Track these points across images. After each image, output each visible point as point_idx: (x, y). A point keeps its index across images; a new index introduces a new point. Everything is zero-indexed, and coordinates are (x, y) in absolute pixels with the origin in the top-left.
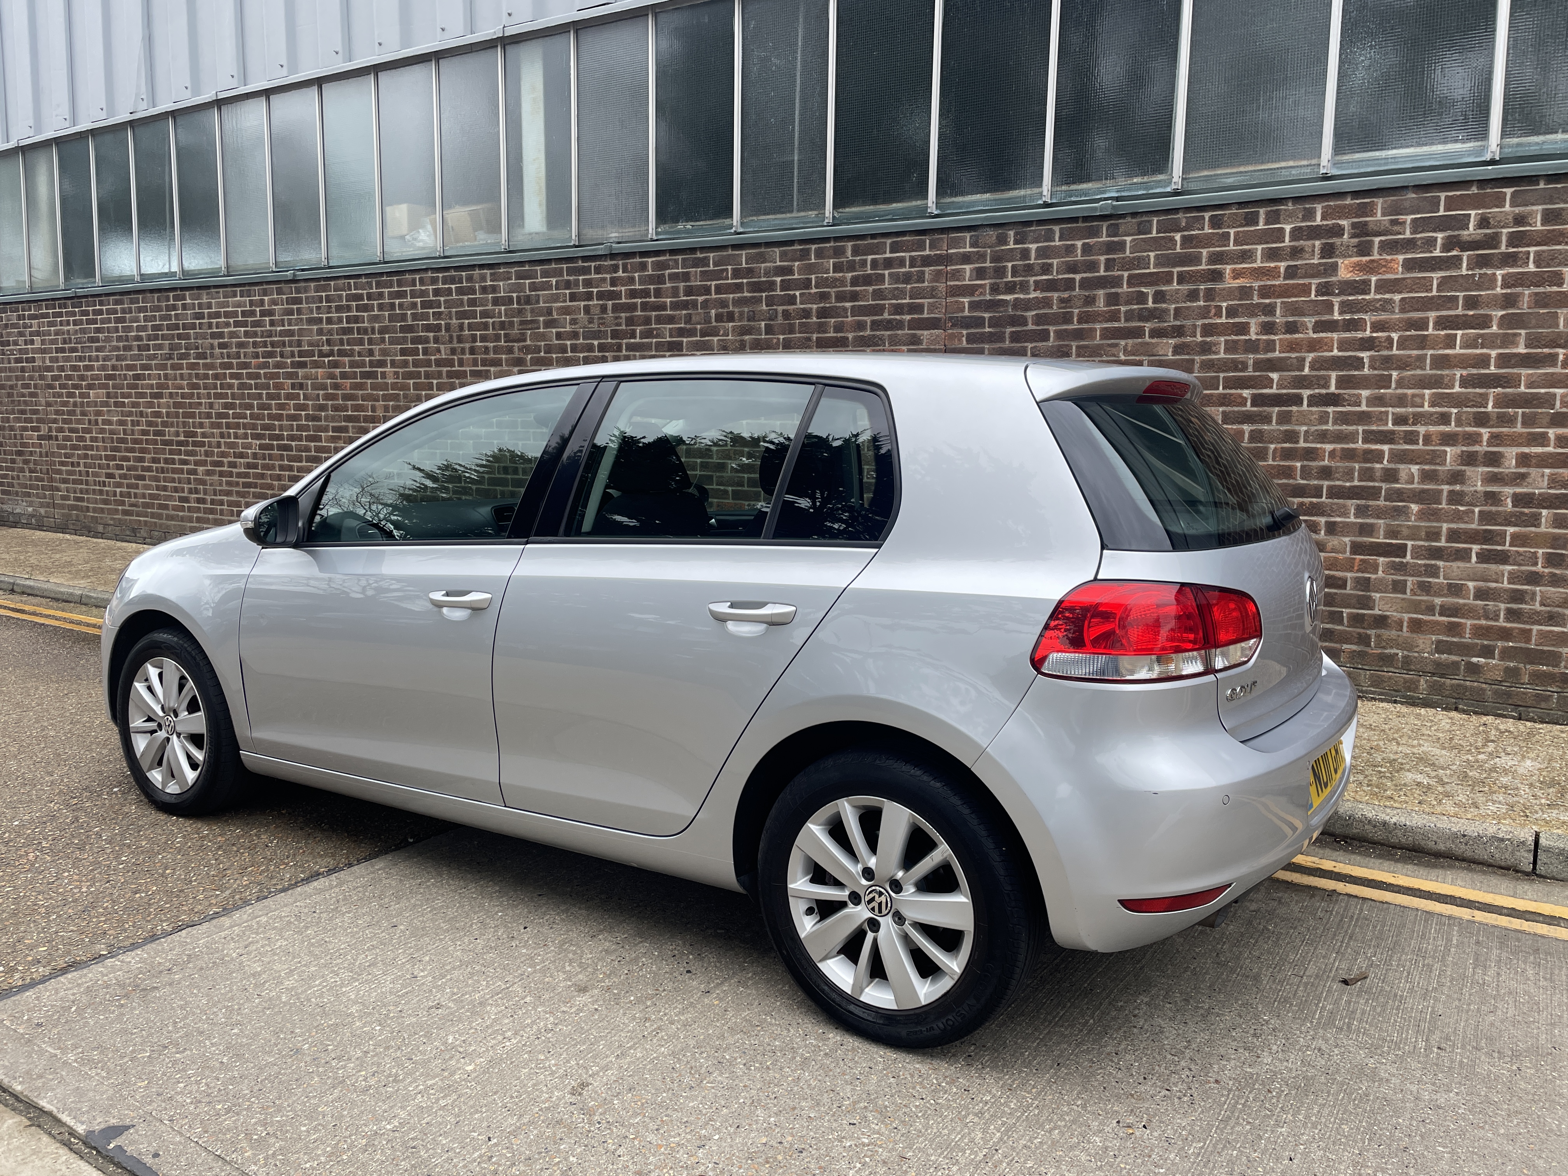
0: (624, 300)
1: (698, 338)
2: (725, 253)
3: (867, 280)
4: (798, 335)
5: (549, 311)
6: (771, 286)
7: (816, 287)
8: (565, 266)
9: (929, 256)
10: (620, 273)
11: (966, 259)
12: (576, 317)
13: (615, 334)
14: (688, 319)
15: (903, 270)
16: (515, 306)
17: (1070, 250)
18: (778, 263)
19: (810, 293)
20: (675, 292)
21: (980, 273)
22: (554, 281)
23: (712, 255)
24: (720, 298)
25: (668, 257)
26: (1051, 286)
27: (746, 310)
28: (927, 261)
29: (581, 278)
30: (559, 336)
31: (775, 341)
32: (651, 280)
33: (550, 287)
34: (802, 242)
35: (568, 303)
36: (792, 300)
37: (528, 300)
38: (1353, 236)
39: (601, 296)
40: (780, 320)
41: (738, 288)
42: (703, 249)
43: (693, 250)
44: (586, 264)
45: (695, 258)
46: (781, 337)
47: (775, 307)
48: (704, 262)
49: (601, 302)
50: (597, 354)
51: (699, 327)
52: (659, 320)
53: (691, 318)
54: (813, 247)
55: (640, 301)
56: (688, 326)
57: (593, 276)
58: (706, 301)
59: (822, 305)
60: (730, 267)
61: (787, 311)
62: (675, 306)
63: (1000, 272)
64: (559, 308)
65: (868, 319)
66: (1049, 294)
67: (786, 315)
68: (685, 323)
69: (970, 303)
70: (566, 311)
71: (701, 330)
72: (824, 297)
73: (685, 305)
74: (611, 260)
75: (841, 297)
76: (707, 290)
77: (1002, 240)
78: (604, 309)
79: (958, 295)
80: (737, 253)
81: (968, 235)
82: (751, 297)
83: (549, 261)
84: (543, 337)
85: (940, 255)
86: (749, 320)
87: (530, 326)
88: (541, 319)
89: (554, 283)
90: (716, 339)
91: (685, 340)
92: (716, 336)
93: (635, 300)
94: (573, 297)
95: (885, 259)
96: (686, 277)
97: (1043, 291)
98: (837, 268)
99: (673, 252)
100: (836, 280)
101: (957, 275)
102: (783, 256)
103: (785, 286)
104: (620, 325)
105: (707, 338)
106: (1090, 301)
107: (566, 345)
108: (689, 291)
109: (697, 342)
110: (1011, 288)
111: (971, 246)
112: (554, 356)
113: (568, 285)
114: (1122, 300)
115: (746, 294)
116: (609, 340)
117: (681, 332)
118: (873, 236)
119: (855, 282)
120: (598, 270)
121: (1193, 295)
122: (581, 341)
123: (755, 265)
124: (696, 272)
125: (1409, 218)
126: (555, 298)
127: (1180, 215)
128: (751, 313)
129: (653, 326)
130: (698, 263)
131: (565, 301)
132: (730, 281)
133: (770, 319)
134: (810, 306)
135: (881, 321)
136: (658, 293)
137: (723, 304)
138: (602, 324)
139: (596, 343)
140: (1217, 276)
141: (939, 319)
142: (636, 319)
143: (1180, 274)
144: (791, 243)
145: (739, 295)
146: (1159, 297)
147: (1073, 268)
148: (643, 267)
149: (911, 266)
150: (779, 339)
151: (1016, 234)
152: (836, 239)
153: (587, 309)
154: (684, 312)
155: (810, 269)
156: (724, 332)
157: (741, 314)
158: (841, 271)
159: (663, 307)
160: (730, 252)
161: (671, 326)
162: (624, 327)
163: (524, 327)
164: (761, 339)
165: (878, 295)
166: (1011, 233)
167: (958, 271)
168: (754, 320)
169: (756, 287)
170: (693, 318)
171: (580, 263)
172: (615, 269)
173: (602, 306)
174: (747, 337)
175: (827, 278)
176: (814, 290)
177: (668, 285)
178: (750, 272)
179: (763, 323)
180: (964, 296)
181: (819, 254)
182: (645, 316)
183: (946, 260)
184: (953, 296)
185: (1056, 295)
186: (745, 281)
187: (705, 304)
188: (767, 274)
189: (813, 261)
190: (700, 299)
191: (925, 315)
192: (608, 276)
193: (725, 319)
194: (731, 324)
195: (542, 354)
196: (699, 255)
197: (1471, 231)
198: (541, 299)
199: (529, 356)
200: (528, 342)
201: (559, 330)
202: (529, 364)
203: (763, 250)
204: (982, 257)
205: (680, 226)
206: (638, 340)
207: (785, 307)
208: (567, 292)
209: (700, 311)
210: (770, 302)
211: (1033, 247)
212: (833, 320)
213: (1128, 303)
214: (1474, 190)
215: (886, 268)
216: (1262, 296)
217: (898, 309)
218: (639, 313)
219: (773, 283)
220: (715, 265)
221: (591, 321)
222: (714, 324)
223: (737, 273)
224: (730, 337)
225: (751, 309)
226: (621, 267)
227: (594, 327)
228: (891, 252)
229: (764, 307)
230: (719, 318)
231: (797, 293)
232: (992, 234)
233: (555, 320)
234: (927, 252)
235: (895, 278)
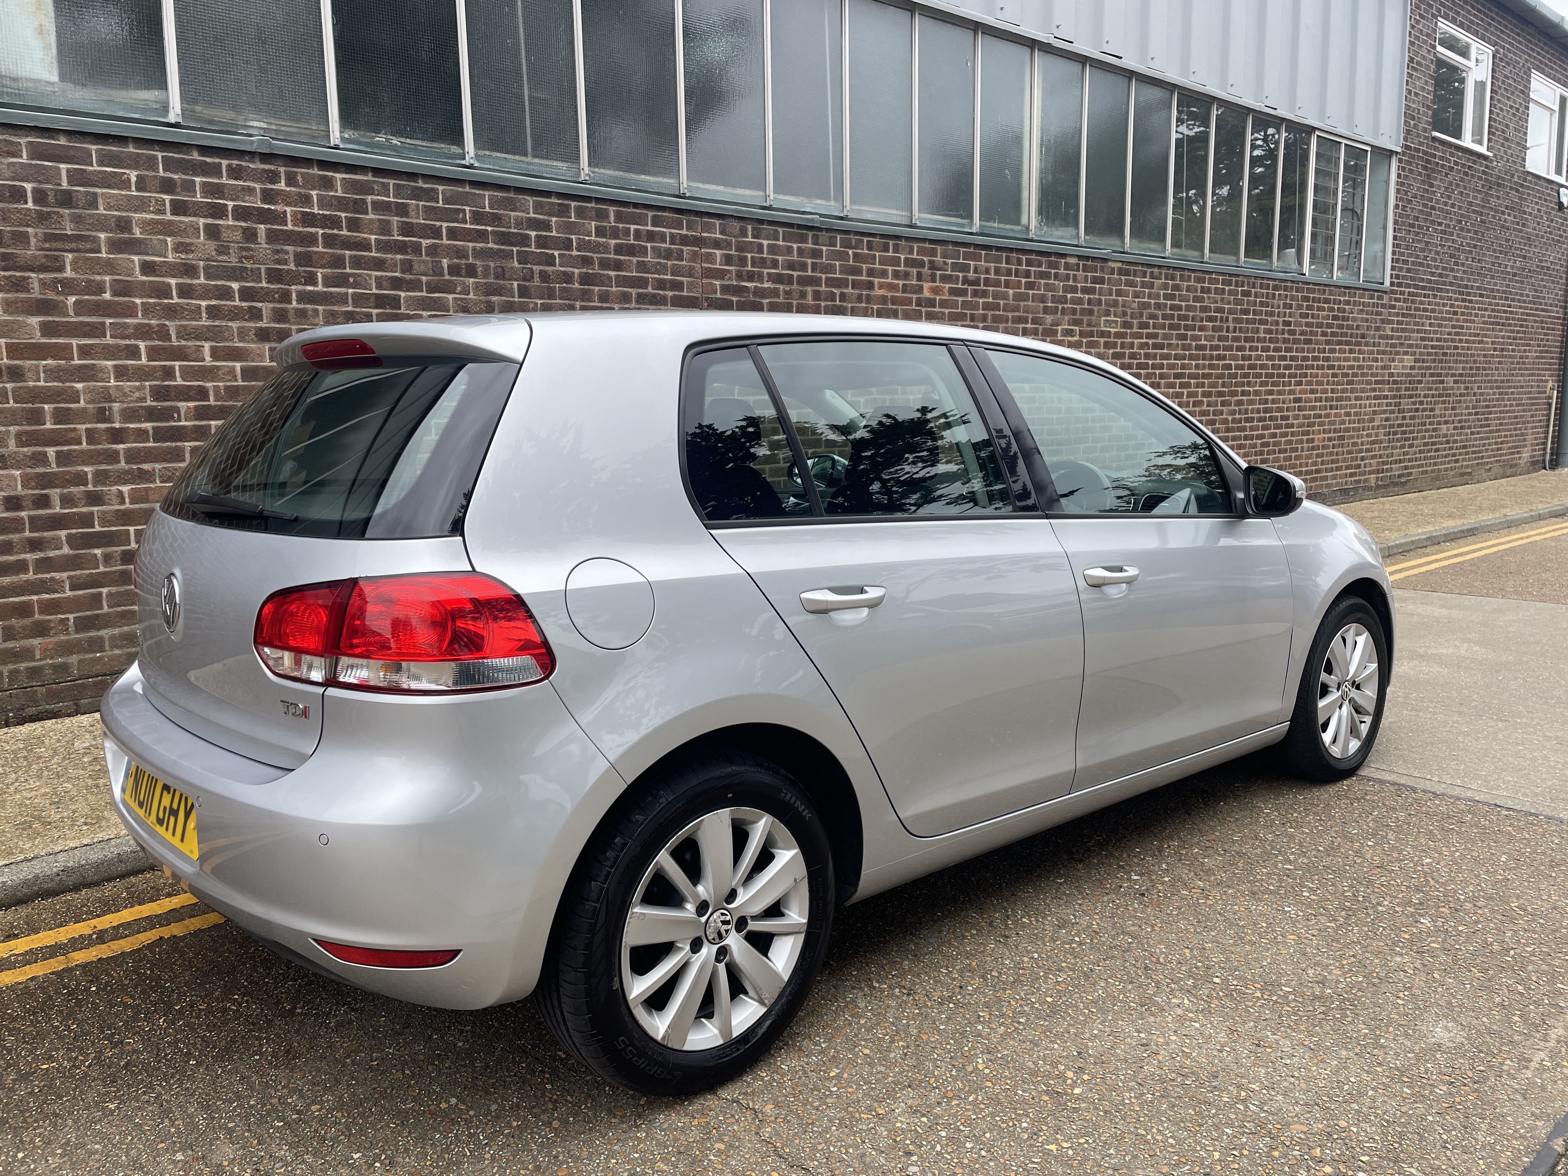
0: (290, 227)
1: (424, 294)
2: (460, 189)
3: (631, 251)
4: (558, 301)
5: (124, 225)
6: (524, 240)
7: (578, 250)
8: (160, 155)
9: (686, 236)
10: (282, 185)
11: (717, 244)
12: (187, 240)
13: (274, 276)
14: (407, 267)
15: (664, 245)
16: (30, 205)
17: (789, 250)
18: (532, 215)
19: (571, 256)
20: (384, 228)
21: (728, 259)
22: (133, 176)
23: (441, 188)
24: (455, 246)
25: (369, 177)
26: (778, 279)
27: (492, 264)
28: (685, 240)
29: (198, 179)
30: (148, 268)
31: (531, 306)
32: (341, 204)
33: (125, 184)
34: (560, 195)
35: (169, 217)
36: (550, 260)
37: (66, 199)
38: (930, 269)
39: (241, 213)
40: (537, 281)
41: (481, 236)
42: (427, 177)
43: (412, 176)
44: (208, 160)
45: (416, 187)
46: (539, 302)
47: (529, 266)
48: (431, 195)
49: (243, 224)
50: (237, 303)
51: (424, 278)
52: (357, 263)
53: (411, 266)
54: (573, 204)
55: (321, 231)
56: (408, 277)
57: (224, 180)
58: (434, 246)
59: (584, 270)
60: (467, 209)
61: (545, 272)
62: (384, 246)
63: (743, 261)
64: (144, 223)
65: (634, 292)
66: (777, 286)
67: (544, 276)
68: (403, 272)
69: (722, 286)
70: (167, 229)
71: (428, 283)
72: (586, 261)
73: (401, 248)
74: (262, 162)
75: (605, 264)
76: (436, 233)
77: (744, 233)
78: (250, 235)
79: (712, 278)
80: (477, 192)
81: (717, 222)
82: (498, 250)
83: (122, 140)
84: (110, 267)
85: (696, 237)
86: (497, 278)
87: (74, 245)
88: (102, 236)
89: (134, 179)
90: (450, 297)
91: (403, 294)
92: (450, 293)
93: (313, 230)
94: (179, 208)
95: (648, 231)
96: (402, 210)
97: (774, 282)
98: (600, 232)
99: (378, 171)
100: (599, 244)
101: (709, 258)
102: (538, 208)
103: (542, 242)
104: (286, 262)
105: (437, 295)
106: (803, 295)
107: (169, 285)
108: (407, 229)
109: (423, 299)
110: (751, 277)
111: (721, 233)
112: (138, 301)
113: (167, 186)
114: (822, 297)
115: (491, 245)
116: (264, 284)
117: (397, 283)
118: (636, 205)
119: (619, 250)
120: (234, 173)
121: (859, 299)
122: (202, 280)
123: (501, 212)
124: (418, 205)
125: (950, 261)
126: (141, 205)
127: (851, 236)
128: (500, 270)
129: (348, 270)
130: (418, 194)
131: (162, 212)
132: (468, 226)
133: (524, 279)
134: (571, 269)
135: (646, 295)
136: (354, 224)
137: (461, 253)
138: (246, 258)
139: (235, 286)
140: (870, 286)
141: (697, 298)
142: (315, 257)
143: (853, 281)
144: (548, 194)
145: (481, 245)
146: (843, 297)
147: (791, 266)
148: (328, 183)
149: (672, 243)
150: (536, 304)
151: (753, 229)
152: (598, 200)
153: (213, 232)
154: (399, 257)
155: (570, 228)
156: (463, 289)
157: (486, 268)
158: (604, 236)
159: (366, 246)
160: (467, 189)
161: (378, 274)
162: (292, 267)
163: (59, 245)
164: (514, 302)
165: (642, 267)
166: (749, 227)
167: (711, 254)
168: (504, 278)
169: (505, 238)
170: (416, 266)
171: (196, 156)
172: (274, 177)
173: (245, 230)
174: (495, 299)
175: (590, 241)
176: (575, 253)
177: (371, 216)
178: (495, 219)
179: (515, 284)
180: (716, 278)
181: (580, 213)
182: (333, 255)
183: (698, 242)
184: (707, 277)
185: (781, 287)
186: (489, 229)
187: (433, 250)
188: (519, 224)
189: (573, 219)
190: (425, 242)
191: (685, 293)
192: (258, 186)
193: (463, 272)
194: (472, 280)
195: (107, 296)
196: (420, 184)
197: (971, 275)
198: (100, 201)
199: (72, 299)
200: (69, 273)
201: (147, 258)
202: (71, 313)
203: (511, 195)
204: (729, 245)
205: (381, 138)
206: (320, 288)
207: (542, 268)
208: (168, 198)
209: (424, 257)
210: (524, 258)
211: (765, 243)
212: (597, 289)
213: (826, 300)
214: (972, 250)
215: (648, 241)
216: (893, 304)
217: (661, 284)
218: (320, 249)
219: (528, 237)
220: (446, 201)
221: (223, 250)
222: (447, 277)
223: (478, 217)
224: (471, 296)
225: (498, 264)
226: (283, 176)
227: (233, 260)
228: (653, 225)
229: (516, 264)
230: (454, 270)
231: (556, 253)
232: (736, 225)
233: (138, 241)
234: (684, 232)
235: (657, 252)
